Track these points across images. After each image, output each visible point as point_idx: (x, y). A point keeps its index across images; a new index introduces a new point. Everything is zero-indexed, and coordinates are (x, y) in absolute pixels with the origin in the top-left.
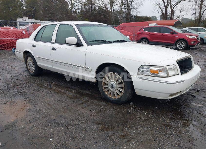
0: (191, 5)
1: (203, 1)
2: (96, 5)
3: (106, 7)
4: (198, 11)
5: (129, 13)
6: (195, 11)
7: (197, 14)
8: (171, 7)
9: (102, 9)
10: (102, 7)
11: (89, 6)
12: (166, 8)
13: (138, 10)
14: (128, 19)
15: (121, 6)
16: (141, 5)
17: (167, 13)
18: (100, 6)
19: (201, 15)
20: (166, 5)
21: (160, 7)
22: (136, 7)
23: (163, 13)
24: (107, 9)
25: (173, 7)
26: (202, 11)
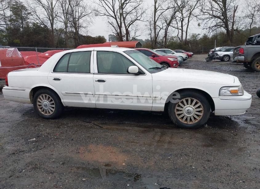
0: (146, 25)
1: (157, 21)
2: (28, 20)
3: (44, 24)
4: (153, 31)
5: (77, 32)
6: (150, 32)
7: (153, 35)
8: (126, 27)
9: (39, 27)
10: (38, 24)
11: (18, 21)
12: (120, 27)
13: (88, 28)
14: (78, 40)
15: (66, 24)
16: (91, 23)
17: (122, 33)
18: (35, 22)
19: (156, 36)
20: (119, 25)
21: (113, 27)
22: (84, 25)
23: (118, 33)
24: (46, 26)
25: (127, 27)
26: (156, 32)
